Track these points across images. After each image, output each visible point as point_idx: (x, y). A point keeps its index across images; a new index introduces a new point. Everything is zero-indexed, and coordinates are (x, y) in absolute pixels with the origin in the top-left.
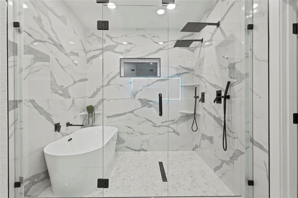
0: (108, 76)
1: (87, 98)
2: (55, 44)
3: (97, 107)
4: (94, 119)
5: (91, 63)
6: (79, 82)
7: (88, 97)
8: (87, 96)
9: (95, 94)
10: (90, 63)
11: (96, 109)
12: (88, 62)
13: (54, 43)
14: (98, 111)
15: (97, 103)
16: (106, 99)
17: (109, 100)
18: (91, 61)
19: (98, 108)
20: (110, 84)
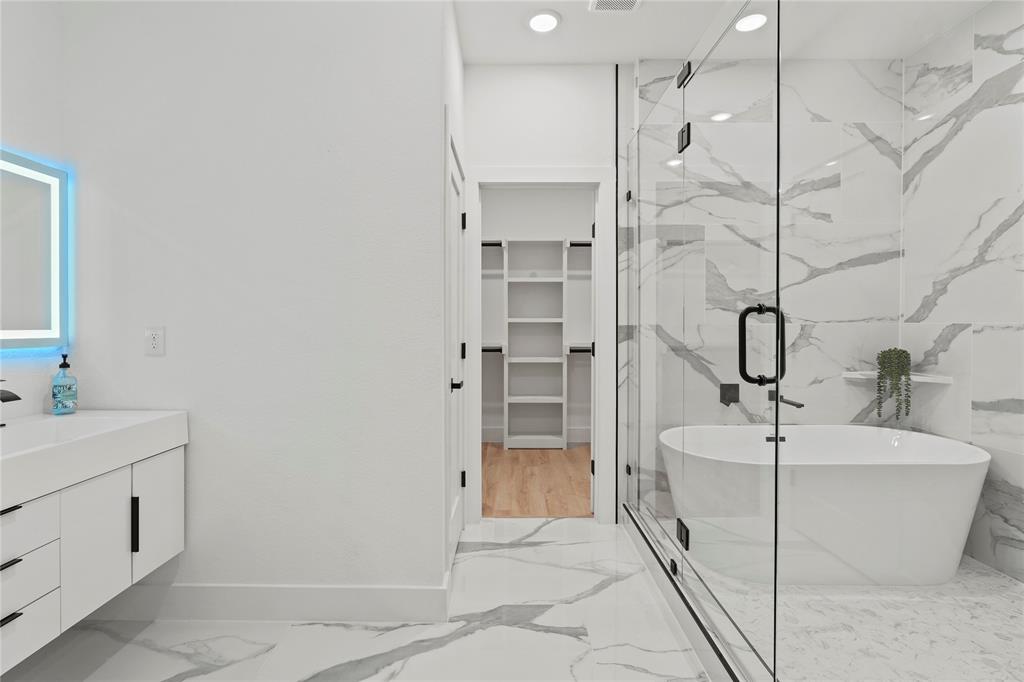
0: (978, 226)
1: (902, 320)
2: (723, 190)
3: (932, 358)
4: (908, 402)
5: (916, 188)
6: (837, 270)
7: (905, 318)
8: (902, 316)
9: (928, 305)
10: (911, 187)
11: (930, 367)
12: (906, 188)
13: (717, 189)
14: (939, 373)
15: (935, 342)
16: (969, 325)
17: (982, 330)
18: (917, 178)
19: (936, 364)
20: (987, 258)
